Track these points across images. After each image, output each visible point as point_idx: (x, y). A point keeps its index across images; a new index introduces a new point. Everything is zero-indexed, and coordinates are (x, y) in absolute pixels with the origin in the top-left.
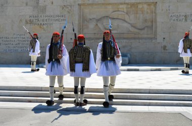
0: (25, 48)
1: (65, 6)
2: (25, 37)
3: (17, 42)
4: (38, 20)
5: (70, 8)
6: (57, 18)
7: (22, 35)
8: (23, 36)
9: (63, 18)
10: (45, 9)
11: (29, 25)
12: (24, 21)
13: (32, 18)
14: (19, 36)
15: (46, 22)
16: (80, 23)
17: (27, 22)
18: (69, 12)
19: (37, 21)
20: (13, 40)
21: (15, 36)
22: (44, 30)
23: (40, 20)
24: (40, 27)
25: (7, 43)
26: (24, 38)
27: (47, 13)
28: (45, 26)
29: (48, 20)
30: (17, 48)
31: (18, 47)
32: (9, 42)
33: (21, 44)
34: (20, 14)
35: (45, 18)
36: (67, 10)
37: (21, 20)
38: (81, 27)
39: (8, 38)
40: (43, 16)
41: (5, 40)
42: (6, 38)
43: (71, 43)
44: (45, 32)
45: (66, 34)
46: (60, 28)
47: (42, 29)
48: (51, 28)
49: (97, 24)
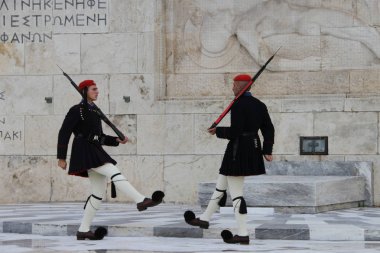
22: (18, 62)
24: (3, 52)
28: (20, 46)
38: (171, 49)
43: (127, 118)
44: (21, 70)
45: (109, 76)
46: (83, 56)
47: (10, 56)
48: (46, 54)
49: (236, 36)
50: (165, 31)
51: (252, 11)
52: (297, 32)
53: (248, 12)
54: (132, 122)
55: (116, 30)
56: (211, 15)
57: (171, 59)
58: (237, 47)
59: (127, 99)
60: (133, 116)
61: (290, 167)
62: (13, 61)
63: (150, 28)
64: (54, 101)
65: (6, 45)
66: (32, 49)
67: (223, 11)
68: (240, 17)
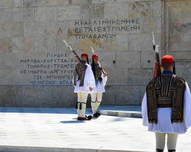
0: (66, 79)
1: (137, 2)
2: (66, 58)
3: (53, 69)
4: (91, 29)
5: (146, 6)
6: (124, 25)
7: (62, 55)
8: (64, 58)
9: (135, 24)
10: (103, 9)
11: (74, 37)
12: (66, 32)
13: (78, 27)
14: (56, 58)
15: (104, 33)
16: (165, 33)
17: (70, 34)
18: (144, 14)
19: (87, 30)
20: (47, 64)
21: (50, 58)
22: (100, 46)
23: (93, 29)
24: (94, 42)
25: (36, 69)
26: (66, 61)
27: (106, 17)
28: (102, 40)
29: (107, 29)
30: (53, 79)
31: (55, 77)
32: (40, 69)
33: (59, 73)
34: (59, 19)
35: (102, 26)
36: (141, 9)
37: (60, 30)
38: (167, 40)
39: (38, 61)
40: (98, 22)
41: (33, 64)
42: (35, 61)
43: (149, 70)
44: (102, 50)
45: (141, 52)
46: (129, 43)
47: (97, 44)
48: (113, 43)
54: (151, 71)
55: (144, 32)
56: (184, 26)
57: (167, 45)
59: (149, 61)
62: (99, 46)
63: (159, 31)
64: (116, 62)
65: (95, 39)
66: (107, 41)
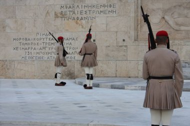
0: (53, 55)
3: (42, 46)
4: (74, 13)
6: (102, 9)
9: (112, 8)
11: (60, 19)
12: (52, 15)
13: (64, 10)
14: (44, 37)
15: (85, 16)
17: (56, 16)
19: (71, 13)
20: (36, 42)
21: (39, 37)
22: (83, 27)
23: (76, 12)
24: (77, 23)
25: (27, 46)
27: (88, 2)
28: (83, 22)
29: (88, 12)
30: (41, 55)
31: (44, 53)
32: (30, 46)
33: (47, 49)
35: (84, 10)
37: (48, 12)
38: (139, 22)
39: (29, 40)
40: (80, 6)
41: (24, 42)
42: (26, 39)
44: (84, 30)
45: (117, 32)
46: (107, 24)
47: (80, 25)
48: (93, 24)
49: (164, 18)
50: (137, 16)
51: (169, 9)
52: (186, 17)
53: (168, 10)
54: (125, 48)
55: (119, 15)
56: (154, 10)
57: (139, 26)
58: (164, 21)
59: (124, 40)
60: (126, 46)
61: (187, 65)
62: (81, 27)
63: (132, 15)
64: (96, 41)
65: (78, 21)
66: (88, 22)
67: (158, 9)
68: (165, 11)
